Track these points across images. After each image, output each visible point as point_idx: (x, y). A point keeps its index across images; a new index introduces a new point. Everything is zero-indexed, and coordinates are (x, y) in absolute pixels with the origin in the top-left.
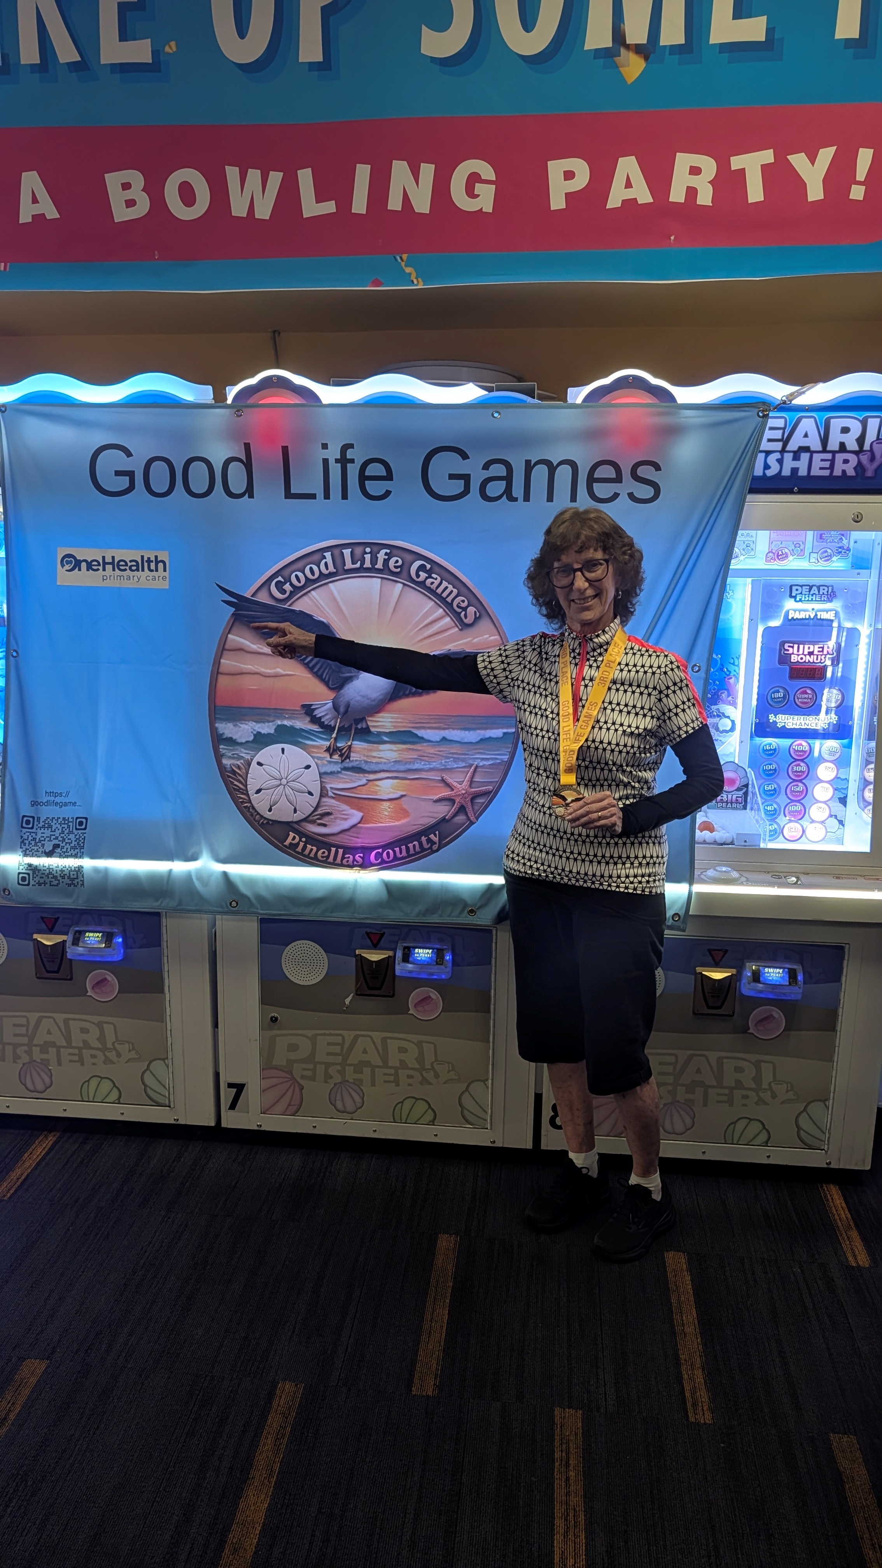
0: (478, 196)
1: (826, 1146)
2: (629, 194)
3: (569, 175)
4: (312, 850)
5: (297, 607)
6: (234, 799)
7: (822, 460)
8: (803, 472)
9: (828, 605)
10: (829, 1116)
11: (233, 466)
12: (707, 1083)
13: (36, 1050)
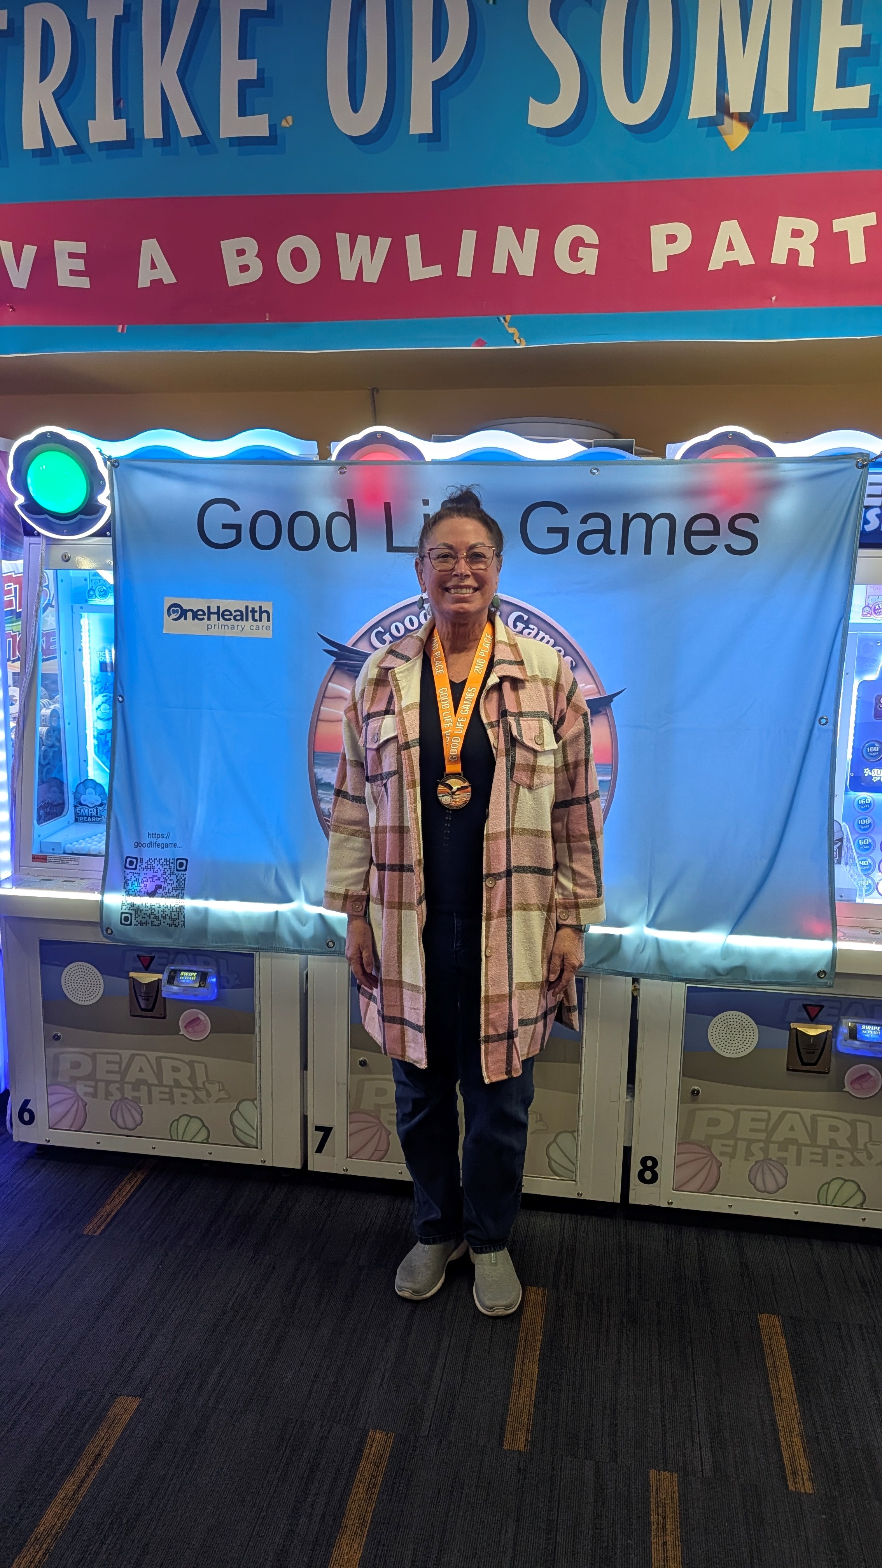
0: (581, 259)
2: (731, 256)
3: (671, 239)
11: (336, 520)
12: (800, 1141)
13: (128, 1087)
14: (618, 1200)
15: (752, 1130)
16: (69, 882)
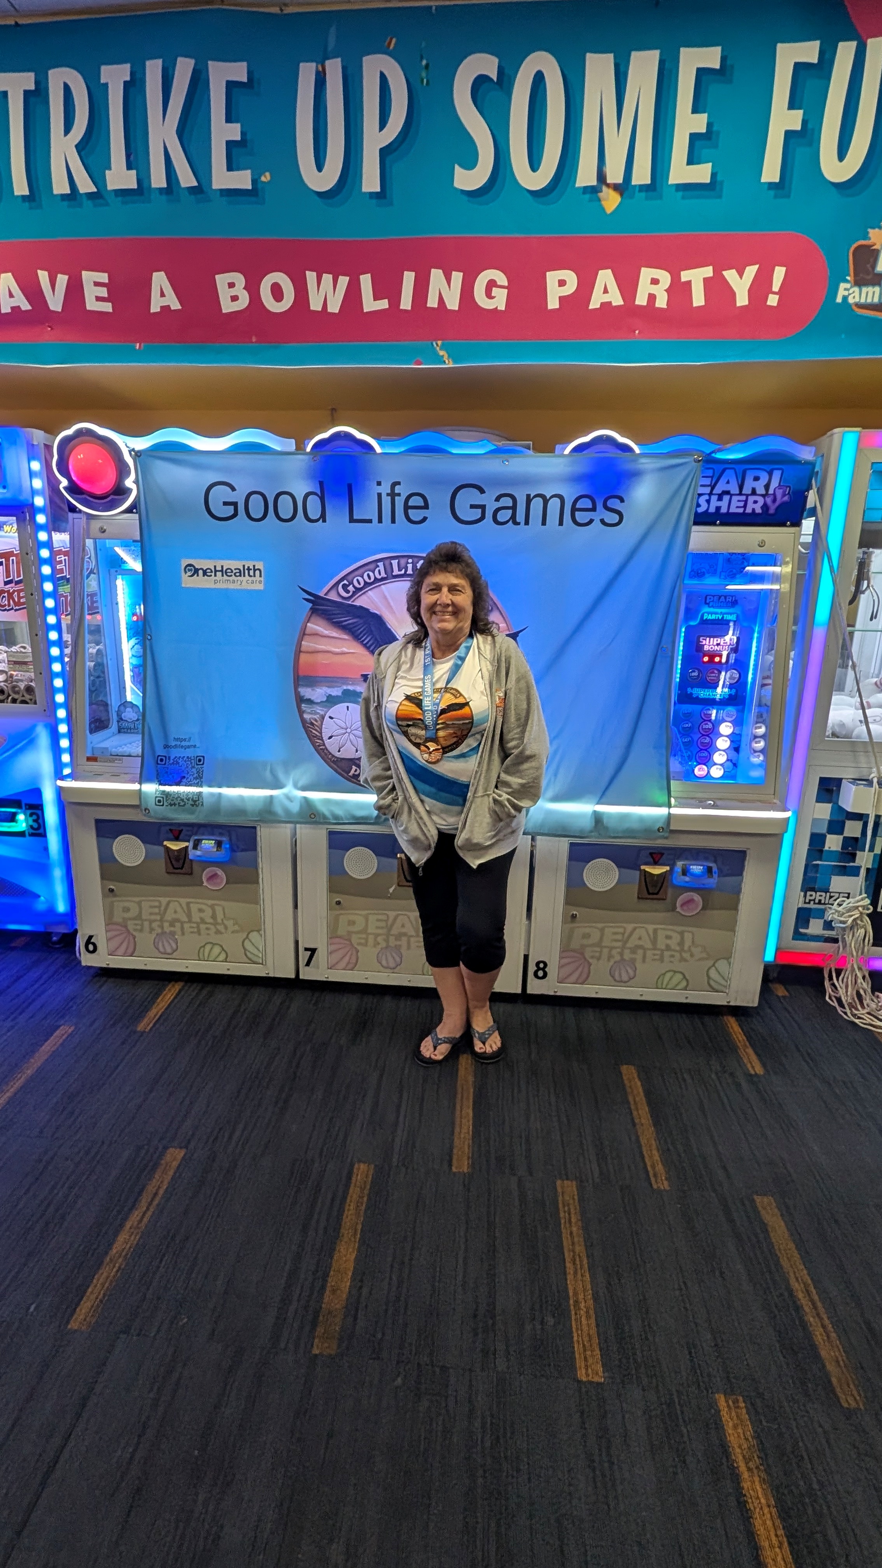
0: (493, 298)
1: (728, 991)
2: (606, 298)
3: (562, 283)
5: (358, 603)
6: (313, 743)
7: (738, 501)
8: (724, 510)
9: (734, 610)
10: (731, 969)
11: (310, 498)
12: (646, 946)
13: (166, 925)
14: (519, 991)
15: (612, 940)
16: (115, 777)
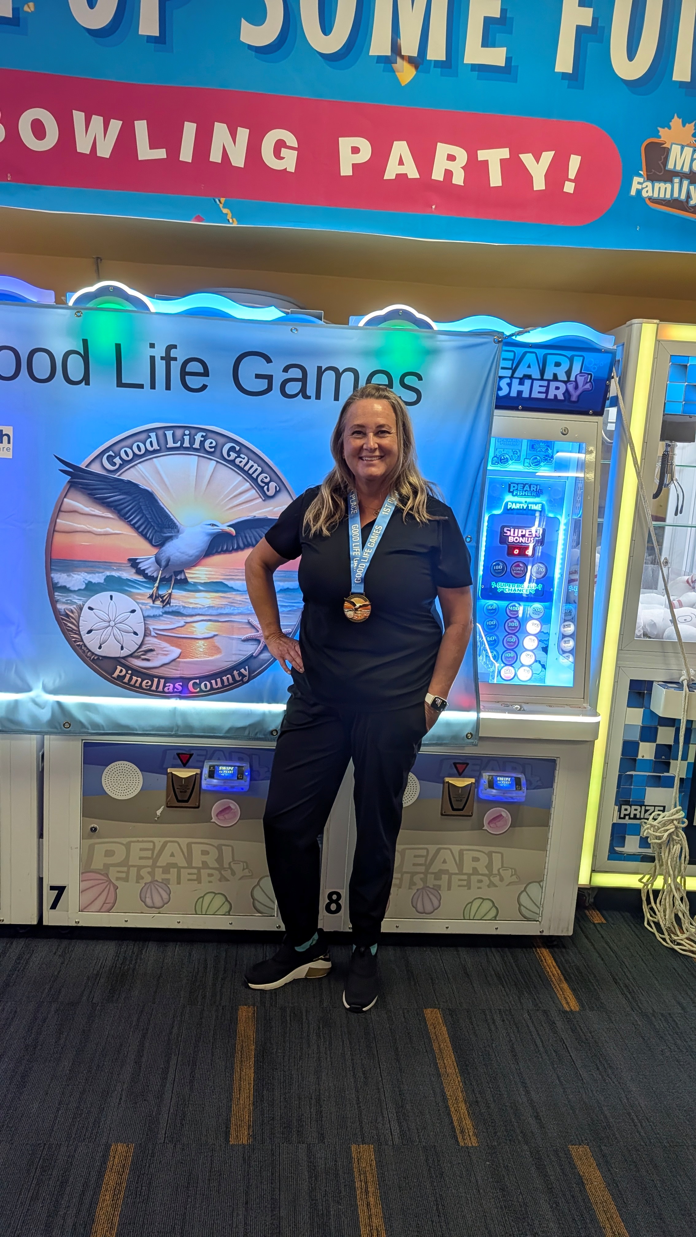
0: (283, 158)
1: (540, 918)
2: (401, 170)
3: (355, 150)
4: (137, 680)
5: (125, 477)
6: (68, 639)
7: (540, 386)
8: (526, 395)
9: (537, 500)
10: (543, 894)
11: (72, 358)
12: (450, 871)
15: (414, 865)
